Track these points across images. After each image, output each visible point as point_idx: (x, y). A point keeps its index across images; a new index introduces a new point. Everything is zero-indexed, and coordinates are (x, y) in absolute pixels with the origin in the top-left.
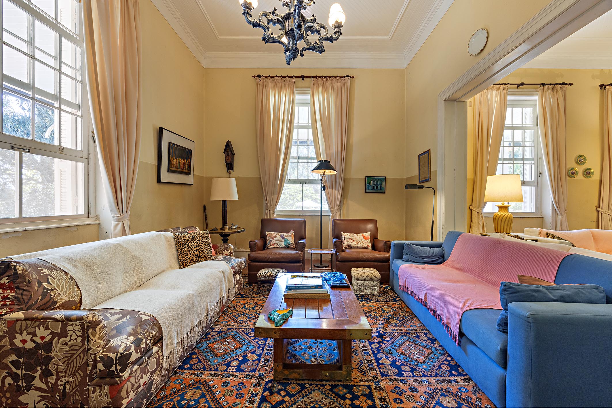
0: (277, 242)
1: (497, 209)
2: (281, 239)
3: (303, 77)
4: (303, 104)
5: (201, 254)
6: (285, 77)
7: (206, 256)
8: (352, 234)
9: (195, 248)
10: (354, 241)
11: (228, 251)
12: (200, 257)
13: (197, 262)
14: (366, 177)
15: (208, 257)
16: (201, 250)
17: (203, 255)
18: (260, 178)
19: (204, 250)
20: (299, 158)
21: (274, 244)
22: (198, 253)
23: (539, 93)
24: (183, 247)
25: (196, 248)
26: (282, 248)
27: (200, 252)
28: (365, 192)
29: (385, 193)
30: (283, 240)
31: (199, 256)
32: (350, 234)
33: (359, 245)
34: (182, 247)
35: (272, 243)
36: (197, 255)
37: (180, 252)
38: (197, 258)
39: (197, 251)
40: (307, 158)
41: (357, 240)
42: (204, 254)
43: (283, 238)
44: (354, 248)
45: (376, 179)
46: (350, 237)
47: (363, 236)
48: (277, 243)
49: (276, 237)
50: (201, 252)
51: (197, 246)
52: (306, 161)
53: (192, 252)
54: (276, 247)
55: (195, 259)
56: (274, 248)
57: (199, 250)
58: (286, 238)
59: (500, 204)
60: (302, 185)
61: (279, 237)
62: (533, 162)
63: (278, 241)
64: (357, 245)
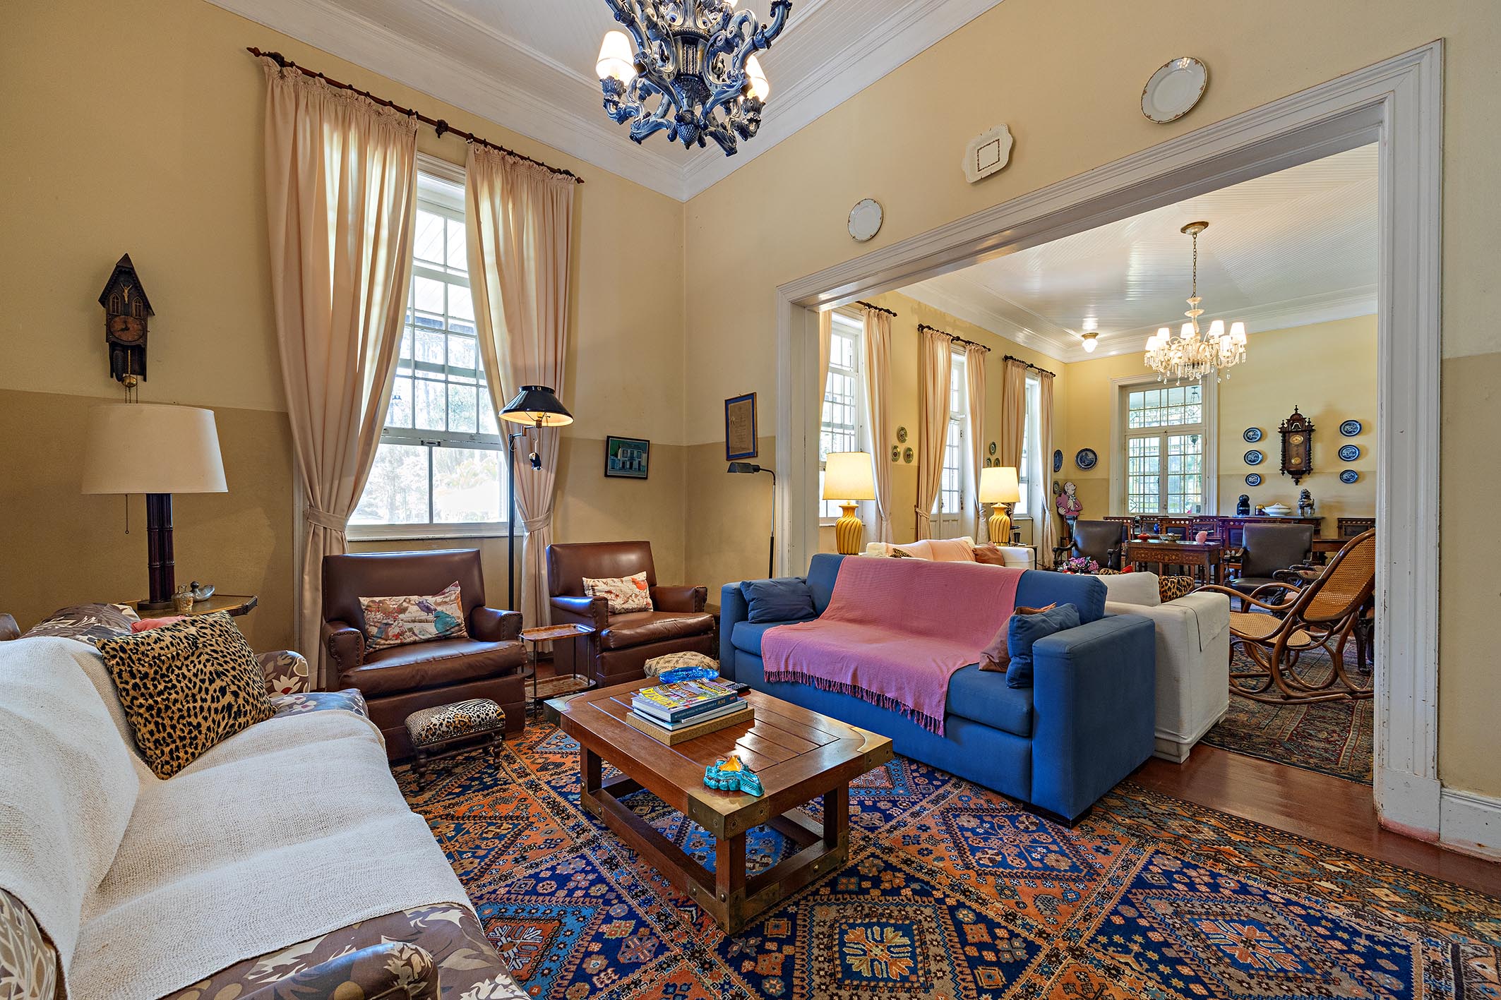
0: (411, 625)
1: (840, 513)
2: (424, 615)
3: (441, 127)
4: (441, 208)
5: (241, 701)
6: (383, 103)
7: (259, 705)
8: (609, 580)
9: (212, 682)
10: (617, 596)
11: (293, 675)
12: (238, 714)
13: (227, 735)
14: (608, 437)
15: (263, 708)
16: (239, 687)
17: (247, 702)
18: (284, 417)
19: (248, 684)
20: (417, 365)
21: (402, 634)
22: (229, 698)
23: (864, 318)
24: (161, 687)
25: (218, 683)
26: (428, 641)
27: (235, 694)
28: (606, 475)
29: (646, 478)
30: (431, 617)
31: (235, 709)
32: (604, 580)
33: (630, 605)
34: (155, 687)
35: (393, 631)
36: (230, 706)
37: (150, 708)
38: (229, 717)
39: (223, 691)
40: (442, 369)
41: (625, 593)
42: (251, 700)
43: (428, 610)
44: (620, 613)
45: (629, 445)
46: (607, 588)
47: (634, 582)
48: (411, 630)
49: (403, 610)
50: (242, 694)
51: (219, 674)
52: (442, 376)
53: (204, 700)
54: (408, 640)
55: (223, 725)
56: (403, 645)
57: (234, 688)
58: (439, 609)
59: (845, 503)
60: (426, 449)
61: (414, 611)
62: (853, 432)
63: (414, 621)
64: (626, 606)
